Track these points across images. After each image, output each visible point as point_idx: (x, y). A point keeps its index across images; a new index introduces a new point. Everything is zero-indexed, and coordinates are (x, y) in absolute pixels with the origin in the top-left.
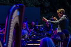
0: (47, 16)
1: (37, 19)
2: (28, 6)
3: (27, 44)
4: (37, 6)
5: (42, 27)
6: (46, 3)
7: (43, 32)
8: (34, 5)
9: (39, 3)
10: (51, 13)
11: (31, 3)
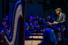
0: (48, 11)
1: (40, 14)
2: (33, 3)
3: (32, 34)
4: (40, 3)
5: (44, 20)
6: (48, 1)
7: (45, 24)
8: (38, 2)
9: (42, 1)
10: (51, 9)
11: (35, 1)
